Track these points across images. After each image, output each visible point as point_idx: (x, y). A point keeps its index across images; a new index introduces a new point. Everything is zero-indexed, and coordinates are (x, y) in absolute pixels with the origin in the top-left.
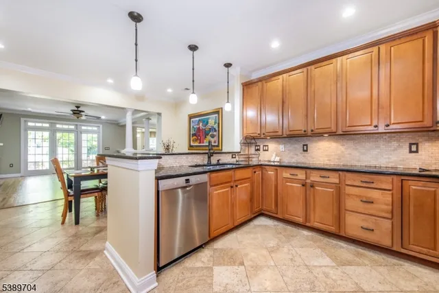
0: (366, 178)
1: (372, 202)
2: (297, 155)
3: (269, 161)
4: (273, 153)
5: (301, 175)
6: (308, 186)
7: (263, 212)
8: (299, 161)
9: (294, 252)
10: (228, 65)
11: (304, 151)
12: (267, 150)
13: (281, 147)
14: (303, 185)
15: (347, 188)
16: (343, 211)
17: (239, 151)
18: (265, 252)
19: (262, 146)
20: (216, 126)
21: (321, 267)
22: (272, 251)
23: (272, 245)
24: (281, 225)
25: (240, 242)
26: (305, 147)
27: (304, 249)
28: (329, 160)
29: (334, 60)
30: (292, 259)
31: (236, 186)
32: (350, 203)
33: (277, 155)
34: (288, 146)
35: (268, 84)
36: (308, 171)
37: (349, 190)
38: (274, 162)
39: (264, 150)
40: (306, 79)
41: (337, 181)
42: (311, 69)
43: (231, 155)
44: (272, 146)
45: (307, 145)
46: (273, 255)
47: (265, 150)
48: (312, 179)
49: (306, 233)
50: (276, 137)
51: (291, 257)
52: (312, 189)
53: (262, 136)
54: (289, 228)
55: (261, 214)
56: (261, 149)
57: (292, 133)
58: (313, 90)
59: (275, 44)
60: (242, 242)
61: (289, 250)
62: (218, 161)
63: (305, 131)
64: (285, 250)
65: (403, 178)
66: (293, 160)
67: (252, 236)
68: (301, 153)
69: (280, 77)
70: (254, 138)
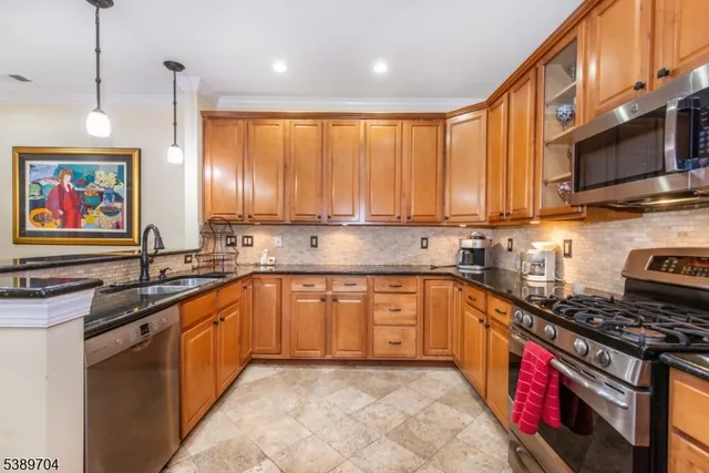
0: (395, 281)
1: (399, 310)
2: (301, 252)
3: (257, 265)
4: (262, 250)
5: (319, 285)
6: (329, 300)
7: (254, 356)
8: (306, 262)
9: (326, 404)
10: (175, 67)
11: (312, 246)
12: (251, 245)
13: (277, 241)
14: (323, 300)
15: (376, 296)
16: (370, 326)
17: (197, 247)
18: (288, 421)
19: (239, 239)
20: (122, 189)
21: (363, 409)
22: (297, 414)
23: (292, 407)
24: (288, 370)
25: (238, 424)
26: (314, 240)
27: (336, 393)
28: (346, 259)
29: (356, 122)
30: (328, 415)
31: (222, 319)
32: (379, 315)
33: (269, 254)
34: (288, 238)
35: (259, 128)
36: (329, 277)
37: (378, 298)
38: (266, 265)
39: (244, 245)
40: (320, 136)
41: (364, 288)
42: (328, 124)
43: (183, 257)
44: (260, 238)
45: (316, 238)
46: (301, 420)
47: (247, 245)
48: (335, 289)
49: (326, 370)
50: (270, 223)
51: (326, 412)
52: (334, 304)
53: (247, 221)
54: (302, 371)
55: (252, 361)
56: (239, 244)
57: (299, 218)
58: (330, 156)
59: (280, 67)
60: (240, 420)
61: (318, 403)
62: (163, 272)
63: (319, 217)
64: (313, 405)
65: (426, 277)
66: (297, 261)
67: (253, 403)
68: (308, 250)
69: (280, 122)
70: (229, 223)
